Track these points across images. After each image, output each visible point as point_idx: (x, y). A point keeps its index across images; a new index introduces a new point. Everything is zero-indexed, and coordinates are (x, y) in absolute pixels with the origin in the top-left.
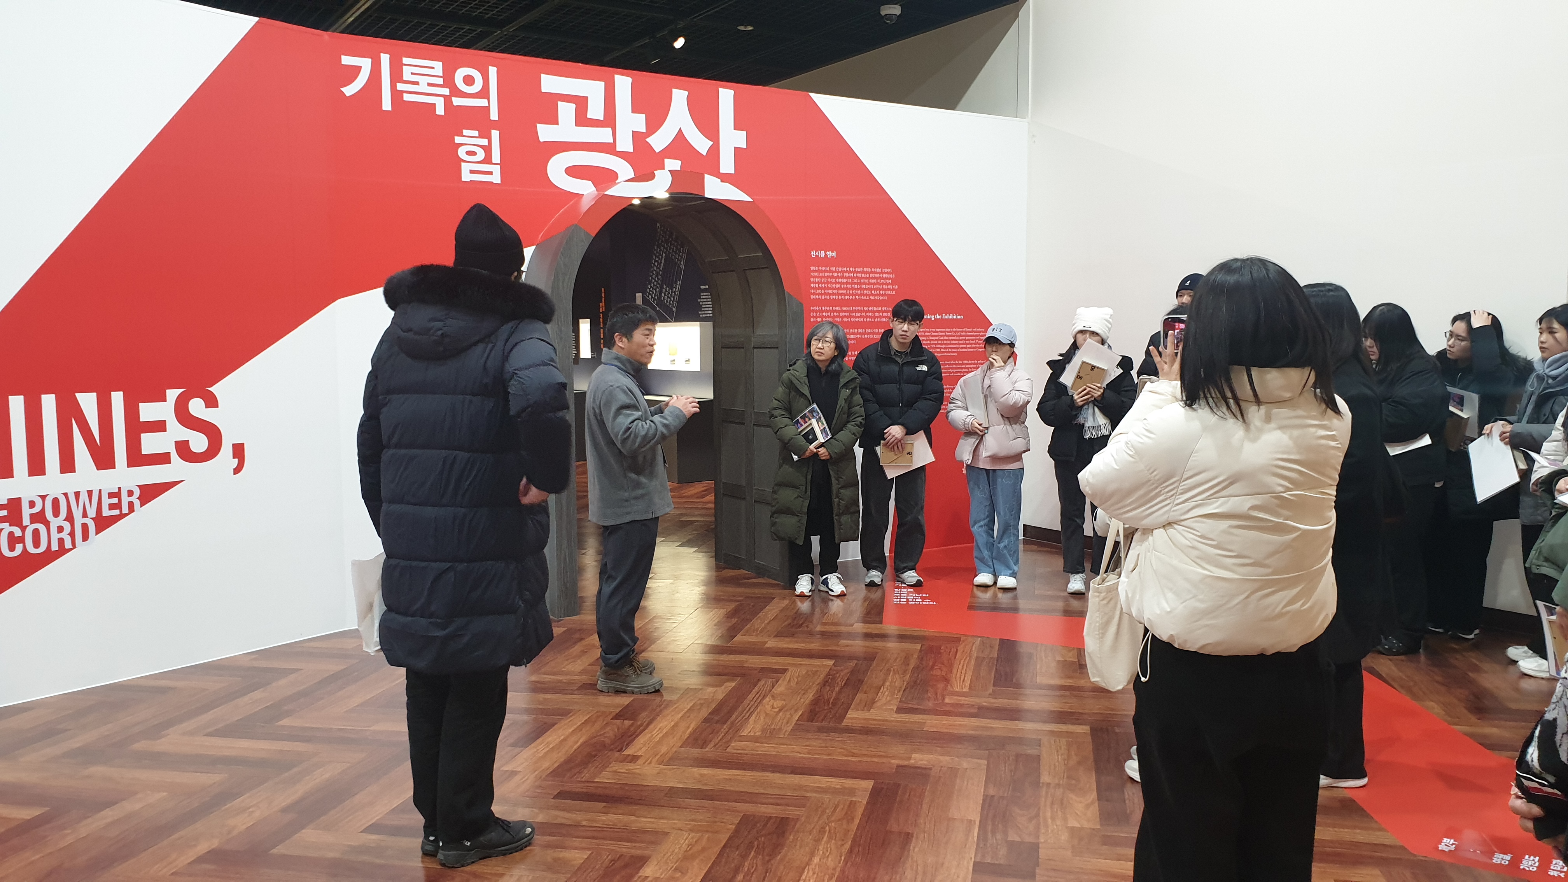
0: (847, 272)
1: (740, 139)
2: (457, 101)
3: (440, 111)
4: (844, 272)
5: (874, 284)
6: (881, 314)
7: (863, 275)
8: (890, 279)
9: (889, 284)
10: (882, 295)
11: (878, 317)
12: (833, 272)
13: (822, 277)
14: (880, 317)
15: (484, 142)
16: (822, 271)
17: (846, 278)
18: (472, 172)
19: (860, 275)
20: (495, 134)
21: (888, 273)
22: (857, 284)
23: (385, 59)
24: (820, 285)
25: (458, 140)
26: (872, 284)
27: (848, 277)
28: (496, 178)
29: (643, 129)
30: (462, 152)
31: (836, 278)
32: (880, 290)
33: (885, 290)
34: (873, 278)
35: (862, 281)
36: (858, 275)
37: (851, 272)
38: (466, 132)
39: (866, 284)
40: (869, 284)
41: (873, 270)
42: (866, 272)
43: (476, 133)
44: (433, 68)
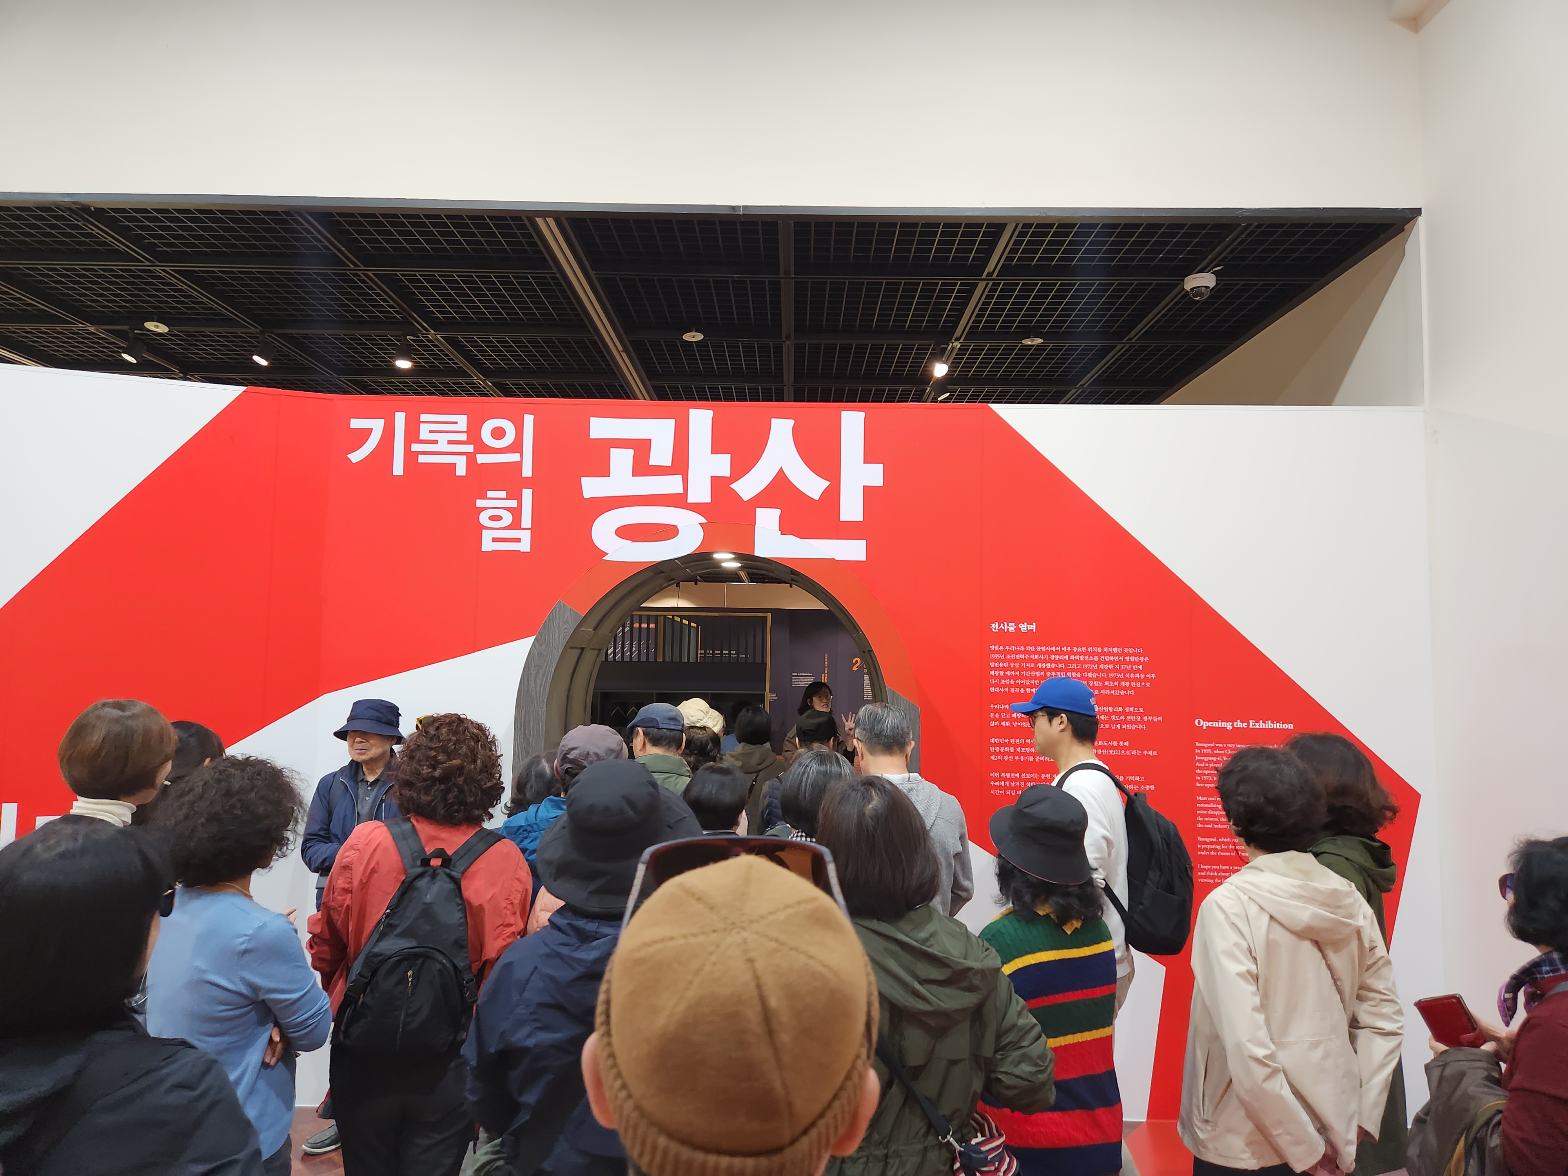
0: (1056, 653)
1: (875, 475)
2: (482, 459)
3: (461, 471)
4: (1052, 653)
5: (1108, 671)
6: (1122, 718)
7: (1087, 657)
8: (1139, 663)
9: (1138, 671)
10: (1125, 689)
11: (1116, 722)
12: (1030, 653)
13: (1010, 661)
14: (1122, 722)
15: (513, 504)
16: (1011, 652)
17: (1055, 662)
18: (495, 540)
19: (1082, 658)
20: (527, 494)
21: (1134, 655)
23: (400, 418)
24: (1008, 673)
25: (480, 503)
26: (1104, 671)
27: (1060, 661)
28: (525, 546)
29: (726, 472)
30: (484, 518)
31: (1036, 661)
32: (1120, 680)
33: (1131, 680)
34: (1105, 663)
35: (1085, 666)
36: (1077, 657)
37: (1065, 654)
38: (490, 494)
39: (1093, 671)
40: (1099, 671)
41: (1106, 650)
42: (1094, 654)
43: (503, 494)
44: (456, 423)
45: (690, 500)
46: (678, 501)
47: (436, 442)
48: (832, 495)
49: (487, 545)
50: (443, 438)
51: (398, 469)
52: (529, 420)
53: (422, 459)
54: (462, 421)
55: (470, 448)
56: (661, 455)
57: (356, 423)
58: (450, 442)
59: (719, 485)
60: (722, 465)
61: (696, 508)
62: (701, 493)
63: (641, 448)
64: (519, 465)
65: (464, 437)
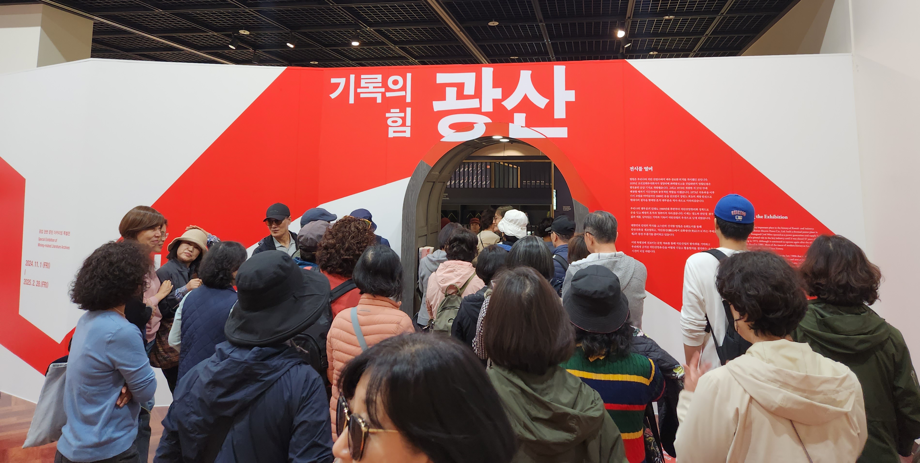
0: (663, 181)
1: (571, 96)
2: (388, 94)
3: (379, 101)
4: (661, 181)
5: (690, 190)
6: (698, 214)
7: (679, 183)
8: (705, 186)
9: (705, 190)
10: (699, 199)
11: (695, 216)
12: (650, 182)
13: (640, 186)
14: (698, 216)
15: (402, 115)
16: (640, 181)
17: (663, 186)
18: (394, 132)
19: (676, 184)
20: (409, 110)
21: (703, 182)
22: (674, 190)
23: (352, 77)
24: (639, 192)
25: (388, 115)
26: (688, 190)
27: (665, 185)
28: (408, 134)
29: (500, 97)
30: (389, 122)
31: (653, 186)
32: (696, 195)
33: (702, 195)
34: (688, 186)
35: (678, 188)
36: (674, 183)
37: (668, 182)
38: (392, 110)
39: (682, 190)
40: (685, 190)
41: (688, 179)
42: (682, 182)
43: (398, 110)
44: (377, 78)
45: (483, 111)
46: (477, 111)
47: (368, 88)
48: (550, 106)
49: (391, 135)
50: (371, 86)
51: (352, 101)
52: (409, 76)
53: (362, 96)
54: (379, 77)
55: (383, 90)
56: (469, 90)
57: (333, 81)
58: (374, 87)
59: (497, 103)
60: (498, 93)
61: (486, 114)
62: (488, 107)
63: (460, 87)
64: (404, 97)
65: (380, 85)
